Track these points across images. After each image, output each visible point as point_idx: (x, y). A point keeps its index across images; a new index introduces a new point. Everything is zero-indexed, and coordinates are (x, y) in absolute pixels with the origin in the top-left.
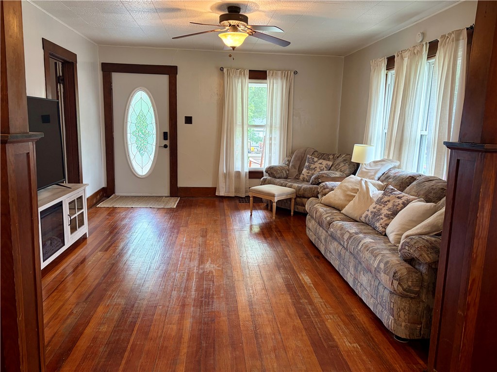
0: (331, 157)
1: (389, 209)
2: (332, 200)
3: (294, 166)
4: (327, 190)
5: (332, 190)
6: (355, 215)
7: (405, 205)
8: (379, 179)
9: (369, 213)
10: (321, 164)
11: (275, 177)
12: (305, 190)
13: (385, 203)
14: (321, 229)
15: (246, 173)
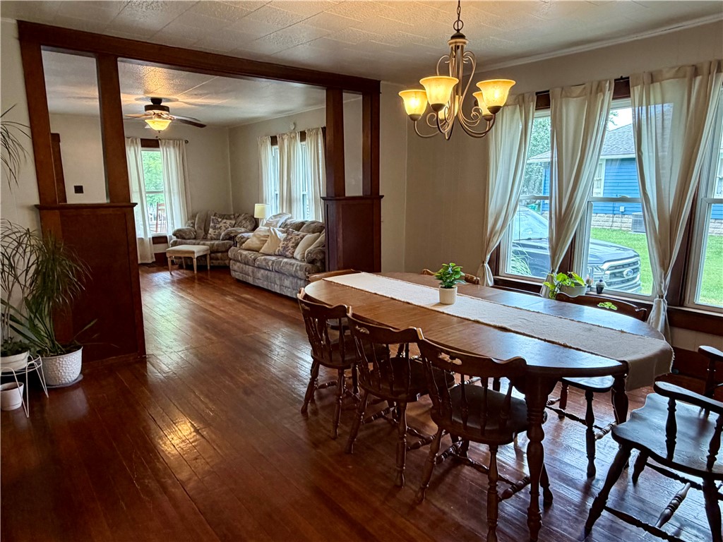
0: (232, 217)
1: (293, 243)
2: (251, 245)
3: (199, 227)
4: (244, 239)
5: (248, 239)
6: (271, 252)
7: (302, 238)
8: (280, 227)
9: (280, 248)
10: (225, 223)
11: (185, 239)
12: (218, 245)
13: (290, 240)
14: (247, 266)
15: (150, 238)
